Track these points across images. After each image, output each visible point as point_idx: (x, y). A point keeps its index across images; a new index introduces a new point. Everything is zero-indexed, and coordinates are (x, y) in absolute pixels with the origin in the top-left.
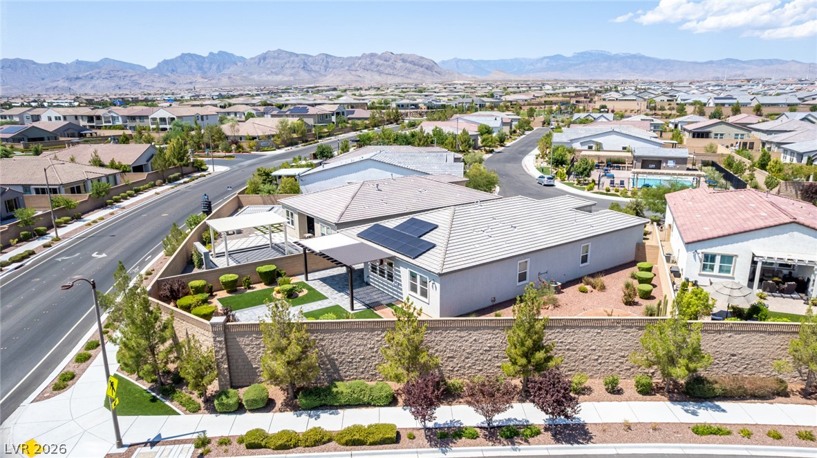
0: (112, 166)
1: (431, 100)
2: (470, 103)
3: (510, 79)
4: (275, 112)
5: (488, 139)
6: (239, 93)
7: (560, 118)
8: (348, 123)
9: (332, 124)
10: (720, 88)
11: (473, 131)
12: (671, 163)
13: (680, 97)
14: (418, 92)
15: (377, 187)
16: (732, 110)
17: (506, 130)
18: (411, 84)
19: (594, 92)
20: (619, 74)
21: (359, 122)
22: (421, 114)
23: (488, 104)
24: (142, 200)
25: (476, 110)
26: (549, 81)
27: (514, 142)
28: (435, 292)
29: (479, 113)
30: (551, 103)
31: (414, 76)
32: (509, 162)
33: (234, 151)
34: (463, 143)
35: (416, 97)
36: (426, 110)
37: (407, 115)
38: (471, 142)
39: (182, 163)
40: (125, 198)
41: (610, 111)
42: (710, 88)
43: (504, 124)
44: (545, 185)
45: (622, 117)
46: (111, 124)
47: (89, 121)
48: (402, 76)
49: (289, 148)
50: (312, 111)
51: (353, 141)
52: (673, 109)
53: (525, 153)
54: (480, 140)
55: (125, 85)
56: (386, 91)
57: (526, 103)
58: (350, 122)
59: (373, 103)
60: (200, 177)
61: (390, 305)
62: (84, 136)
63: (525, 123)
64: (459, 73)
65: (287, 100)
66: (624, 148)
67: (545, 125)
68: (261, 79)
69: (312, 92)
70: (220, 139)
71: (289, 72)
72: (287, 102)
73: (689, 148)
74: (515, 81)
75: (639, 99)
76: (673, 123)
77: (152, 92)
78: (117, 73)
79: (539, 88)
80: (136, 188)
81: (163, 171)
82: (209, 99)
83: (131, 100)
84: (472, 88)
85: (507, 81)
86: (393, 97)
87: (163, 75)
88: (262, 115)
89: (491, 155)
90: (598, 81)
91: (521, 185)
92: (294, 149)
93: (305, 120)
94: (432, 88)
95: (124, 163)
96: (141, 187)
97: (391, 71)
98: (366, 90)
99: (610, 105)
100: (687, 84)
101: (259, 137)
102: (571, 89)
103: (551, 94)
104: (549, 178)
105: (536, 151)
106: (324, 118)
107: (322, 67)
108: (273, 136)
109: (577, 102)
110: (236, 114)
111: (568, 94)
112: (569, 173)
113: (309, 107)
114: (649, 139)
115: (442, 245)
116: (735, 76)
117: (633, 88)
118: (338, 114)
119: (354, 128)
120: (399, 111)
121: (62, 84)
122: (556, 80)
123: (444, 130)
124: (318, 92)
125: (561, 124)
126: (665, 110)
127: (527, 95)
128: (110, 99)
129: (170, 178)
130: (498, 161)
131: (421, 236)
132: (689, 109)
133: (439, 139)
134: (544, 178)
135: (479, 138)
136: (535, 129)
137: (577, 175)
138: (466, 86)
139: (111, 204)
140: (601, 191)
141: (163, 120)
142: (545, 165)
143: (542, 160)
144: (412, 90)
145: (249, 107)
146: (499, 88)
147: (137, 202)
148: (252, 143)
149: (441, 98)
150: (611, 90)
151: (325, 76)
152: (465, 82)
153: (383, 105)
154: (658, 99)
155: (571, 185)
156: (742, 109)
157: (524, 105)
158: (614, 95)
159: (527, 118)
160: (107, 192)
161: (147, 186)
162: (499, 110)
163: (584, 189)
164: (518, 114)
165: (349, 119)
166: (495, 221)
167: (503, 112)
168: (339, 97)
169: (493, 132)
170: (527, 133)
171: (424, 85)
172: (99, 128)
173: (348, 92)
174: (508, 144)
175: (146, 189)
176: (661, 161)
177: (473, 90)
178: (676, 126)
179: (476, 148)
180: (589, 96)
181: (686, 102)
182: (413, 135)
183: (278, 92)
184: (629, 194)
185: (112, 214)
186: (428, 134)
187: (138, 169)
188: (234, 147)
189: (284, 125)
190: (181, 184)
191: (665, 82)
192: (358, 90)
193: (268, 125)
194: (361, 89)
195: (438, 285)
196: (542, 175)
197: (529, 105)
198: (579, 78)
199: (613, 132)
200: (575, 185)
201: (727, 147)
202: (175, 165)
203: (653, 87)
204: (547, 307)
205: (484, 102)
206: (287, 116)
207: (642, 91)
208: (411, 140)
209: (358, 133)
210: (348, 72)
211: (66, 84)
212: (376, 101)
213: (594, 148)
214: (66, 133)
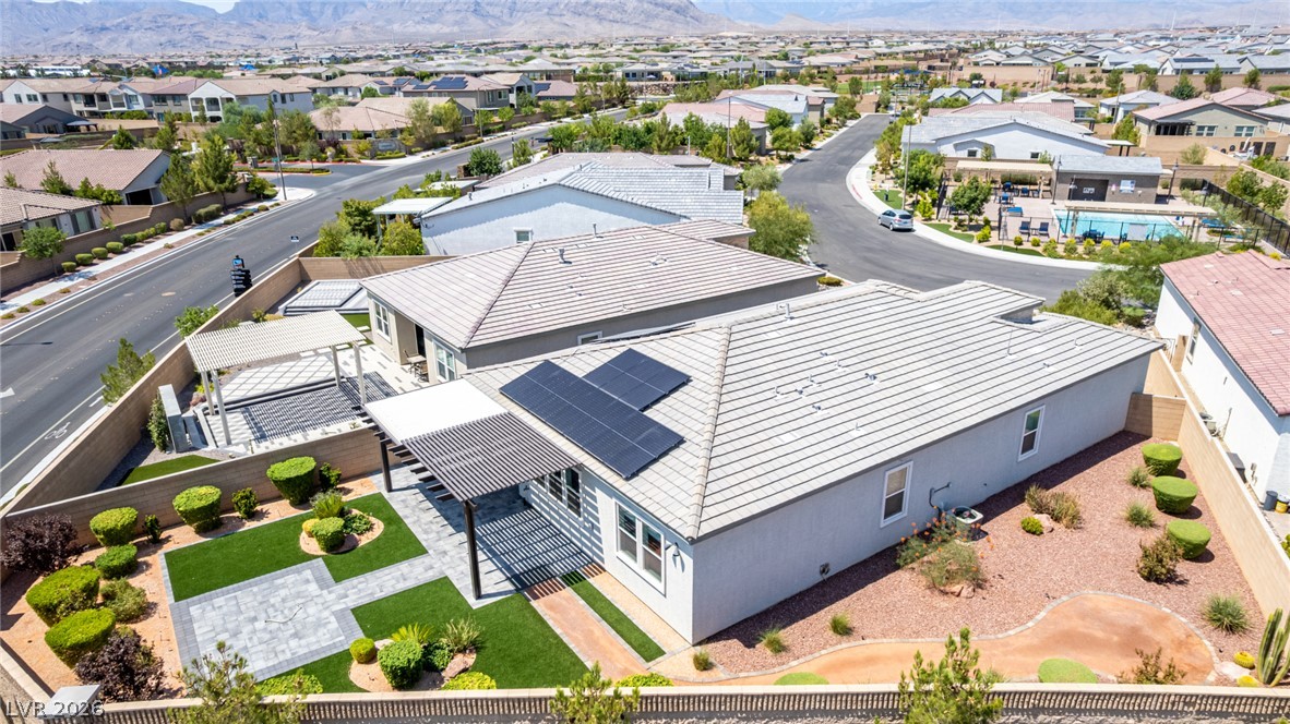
0: (86, 191)
1: (682, 65)
2: (750, 70)
3: (814, 29)
4: (409, 88)
5: (784, 136)
6: (365, 54)
7: (905, 96)
8: (538, 106)
9: (508, 108)
10: (1168, 42)
11: (756, 120)
12: (1127, 186)
13: (1108, 59)
14: (662, 51)
15: (562, 255)
16: (1207, 81)
17: (814, 118)
18: (651, 38)
19: (955, 51)
20: (990, 22)
21: (557, 104)
22: (665, 90)
23: (779, 72)
24: (135, 261)
25: (761, 84)
26: (878, 32)
27: (828, 140)
28: (680, 575)
29: (765, 87)
30: (886, 70)
31: (656, 24)
32: (823, 181)
33: (330, 159)
34: (738, 144)
35: (657, 59)
36: (674, 82)
37: (641, 92)
38: (754, 142)
39: (222, 186)
40: (104, 257)
41: (988, 84)
42: (1151, 43)
43: (811, 107)
44: (895, 230)
45: (1015, 94)
46: (125, 109)
47: (86, 104)
48: (635, 24)
49: (430, 153)
50: (473, 84)
51: (542, 141)
52: (1100, 80)
53: (850, 162)
54: (769, 138)
55: (182, 40)
56: (608, 50)
57: (844, 69)
58: (541, 103)
59: (585, 70)
60: (258, 211)
61: (572, 579)
62: (76, 129)
63: (846, 105)
64: (729, 20)
65: (439, 66)
66: (1035, 155)
67: (880, 109)
68: (406, 30)
69: (486, 51)
70: (306, 136)
71: (450, 18)
72: (439, 69)
73: (1156, 155)
74: (822, 32)
75: (1038, 62)
76: (1108, 107)
77: (224, 53)
78: (168, 21)
79: (863, 45)
80: (126, 236)
81: (182, 201)
82: (315, 64)
83: (183, 65)
84: (752, 44)
85: (809, 32)
86: (619, 60)
87: (243, 23)
88: (391, 91)
89: (788, 166)
90: (959, 32)
91: (851, 229)
92: (437, 154)
93: (460, 100)
94: (685, 45)
95: (108, 187)
96: (139, 234)
97: (619, 16)
98: (575, 47)
99: (988, 74)
100: (1110, 36)
101: (375, 132)
102: (916, 46)
103: (884, 55)
104: (903, 217)
105: (871, 158)
106: (494, 97)
107: (506, 11)
108: (402, 131)
109: (930, 67)
110: (346, 90)
111: (913, 55)
112: (937, 203)
113: (468, 78)
114: (1079, 137)
115: (698, 439)
116: (1186, 22)
117: (1021, 44)
118: (520, 89)
119: (548, 115)
120: (628, 84)
121: (78, 38)
122: (888, 31)
123: (705, 121)
124: (496, 51)
125: (908, 107)
126: (1085, 82)
127: (844, 56)
128: (149, 64)
129: (199, 215)
130: (803, 178)
131: (647, 408)
132: (1130, 81)
133: (697, 138)
134: (894, 215)
135: (768, 133)
136: (863, 115)
137: (953, 210)
138: (741, 40)
139: (72, 270)
140: (1006, 243)
141: (213, 102)
142: (889, 186)
143: (883, 176)
144: (651, 47)
145: (370, 78)
146: (797, 44)
147: (125, 265)
148: (364, 144)
149: (699, 61)
150: (982, 48)
151: (511, 24)
152: (739, 34)
153: (602, 74)
154: (1069, 63)
155: (944, 229)
156: (1224, 80)
157: (841, 73)
158: (994, 56)
159: (849, 96)
160: (59, 248)
161: (152, 230)
162: (801, 83)
163: (970, 239)
164: (833, 89)
165: (540, 98)
166: (826, 359)
167: (806, 84)
168: (529, 59)
169: (793, 123)
170: (851, 123)
171: (672, 40)
172: (101, 115)
173: (545, 52)
174: (818, 143)
175: (147, 239)
176: (1107, 181)
177: (754, 48)
178: (1114, 111)
179: (763, 152)
180: (951, 57)
181: (1120, 67)
182: (649, 130)
183: (428, 52)
184: (1060, 249)
185: (66, 291)
186: (676, 126)
187: (139, 197)
188: (330, 151)
189: (420, 112)
190: (220, 225)
191: (1072, 34)
192: (562, 47)
193: (394, 111)
194: (567, 46)
195: (688, 561)
196: (890, 209)
197: (849, 72)
198: (928, 28)
199: (1015, 125)
200: (951, 229)
201: (1224, 151)
202: (209, 189)
203: (1052, 42)
204: (956, 588)
205: (772, 67)
206: (430, 94)
207: (1039, 49)
208: (646, 138)
209: (555, 124)
210: (547, 18)
211: (85, 39)
212: (589, 66)
213: (979, 155)
214: (40, 125)
